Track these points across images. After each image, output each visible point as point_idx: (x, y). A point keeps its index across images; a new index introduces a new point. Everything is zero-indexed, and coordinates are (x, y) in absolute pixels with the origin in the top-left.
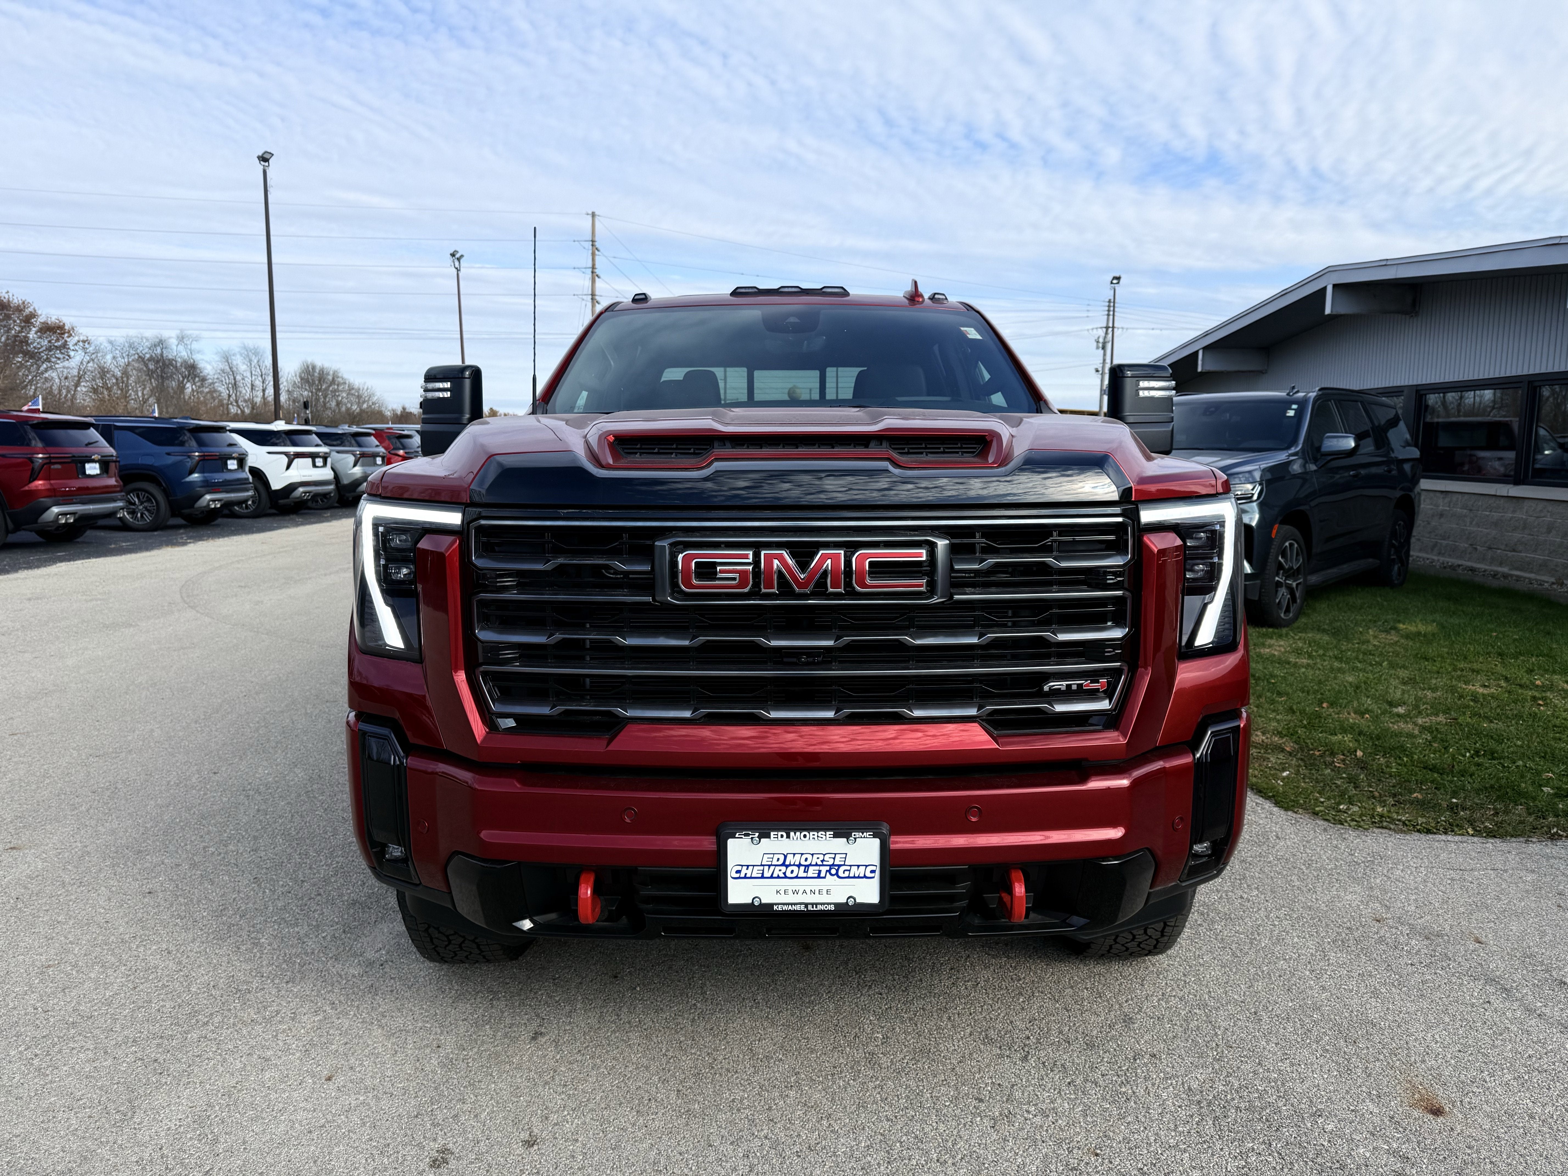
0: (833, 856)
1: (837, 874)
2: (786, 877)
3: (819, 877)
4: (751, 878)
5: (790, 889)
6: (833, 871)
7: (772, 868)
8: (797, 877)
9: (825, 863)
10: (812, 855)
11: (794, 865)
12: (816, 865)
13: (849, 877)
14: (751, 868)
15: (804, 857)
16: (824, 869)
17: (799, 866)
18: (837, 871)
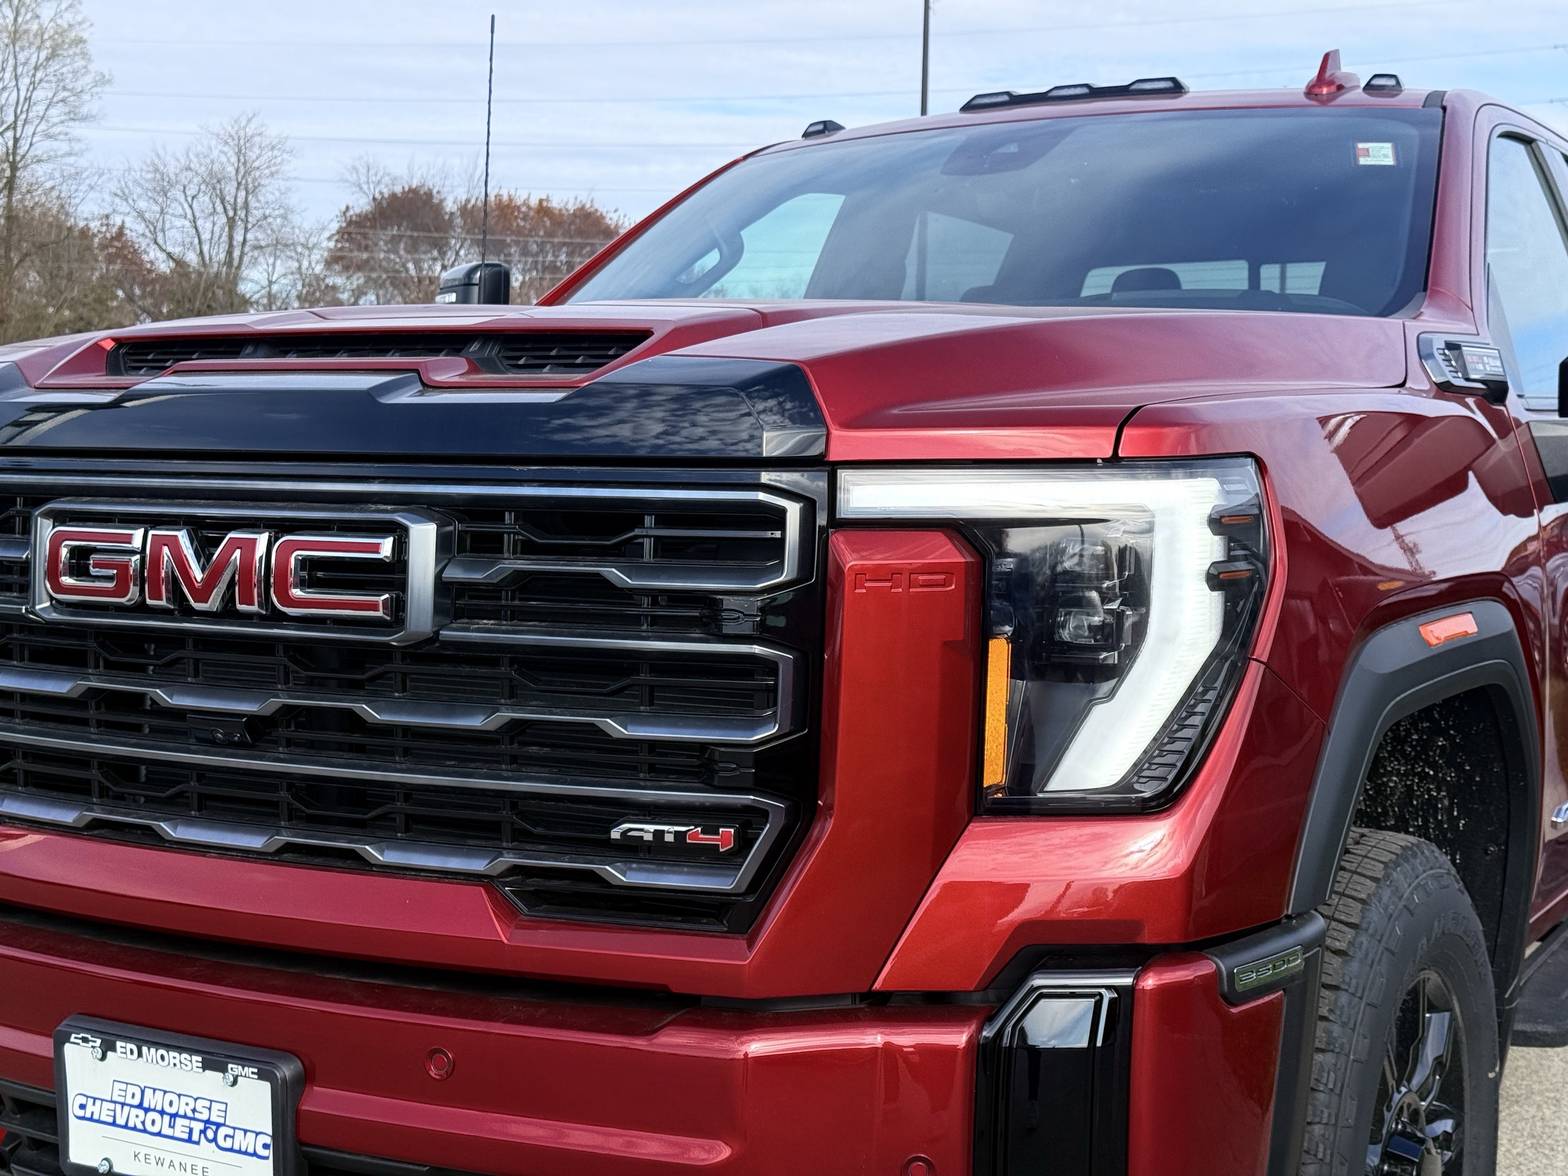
0: (207, 1104)
1: (215, 1140)
2: (145, 1131)
3: (189, 1140)
4: (98, 1121)
5: (153, 1153)
6: (210, 1134)
7: (126, 1108)
8: (159, 1134)
9: (197, 1115)
10: (179, 1095)
11: (154, 1110)
12: (185, 1116)
13: (231, 1150)
14: (98, 1102)
15: (169, 1097)
16: (198, 1127)
17: (162, 1113)
18: (216, 1133)
